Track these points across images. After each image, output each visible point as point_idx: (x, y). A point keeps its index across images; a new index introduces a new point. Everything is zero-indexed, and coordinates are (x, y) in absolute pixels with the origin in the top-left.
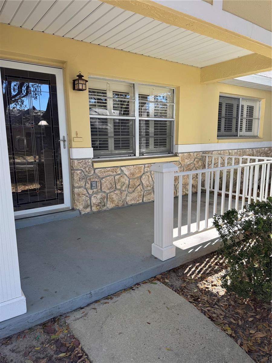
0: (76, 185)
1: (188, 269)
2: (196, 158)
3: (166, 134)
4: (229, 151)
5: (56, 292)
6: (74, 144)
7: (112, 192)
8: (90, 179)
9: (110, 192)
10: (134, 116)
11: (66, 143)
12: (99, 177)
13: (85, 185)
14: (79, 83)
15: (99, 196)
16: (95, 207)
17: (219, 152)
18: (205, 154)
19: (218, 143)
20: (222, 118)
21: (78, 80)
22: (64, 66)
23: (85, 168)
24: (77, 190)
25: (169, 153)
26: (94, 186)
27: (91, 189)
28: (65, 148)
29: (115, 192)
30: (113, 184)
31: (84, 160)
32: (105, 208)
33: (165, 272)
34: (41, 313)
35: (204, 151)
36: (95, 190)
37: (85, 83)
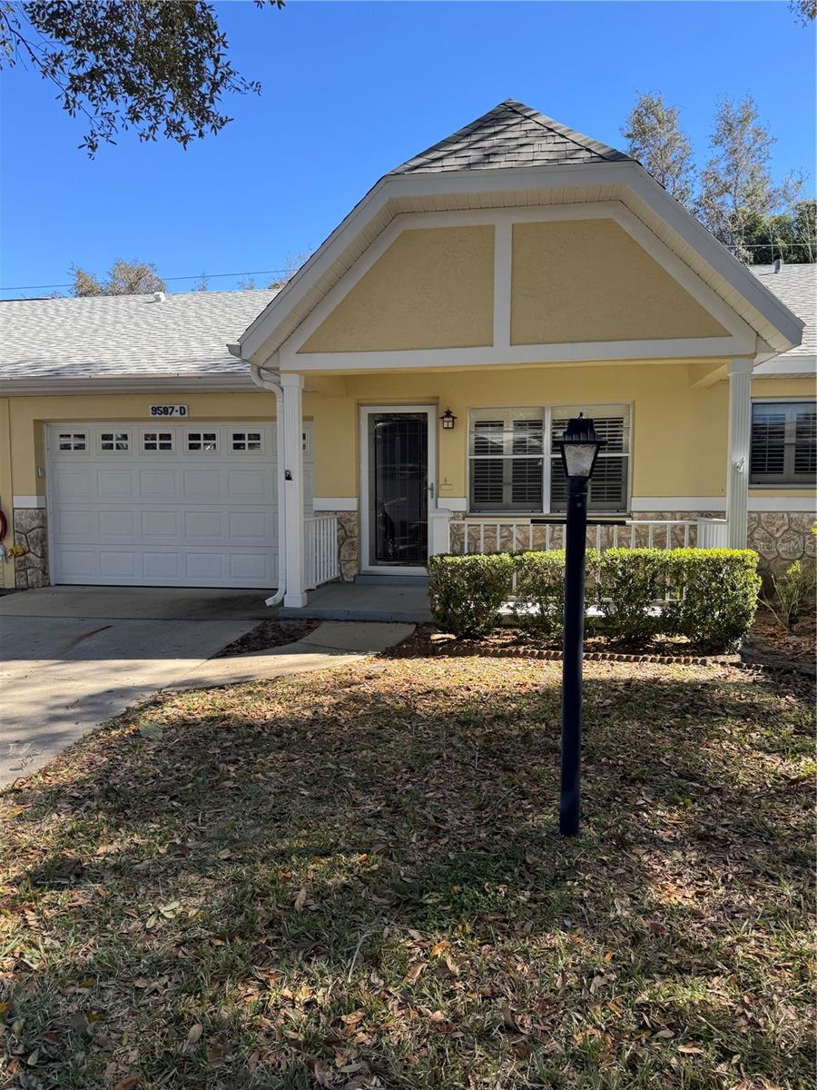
3: (620, 480)
6: (442, 493)
10: (543, 454)
11: (434, 491)
22: (438, 401)
28: (432, 497)
37: (451, 419)
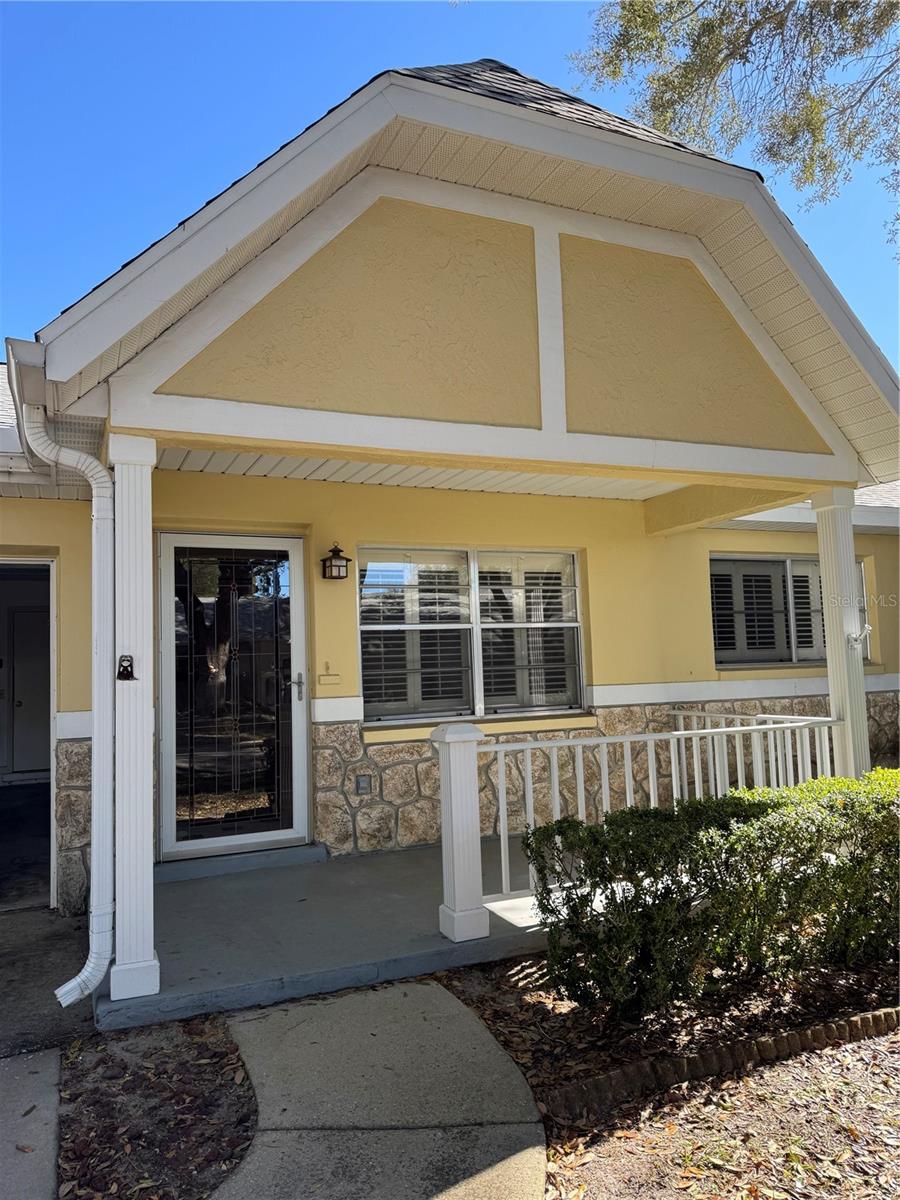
0: (321, 783)
1: (519, 968)
2: (654, 721)
3: (563, 660)
4: (761, 703)
5: (219, 973)
6: (319, 690)
7: (409, 803)
8: (354, 770)
9: (406, 804)
10: (469, 622)
11: (304, 688)
12: (376, 764)
13: (343, 784)
14: (331, 566)
15: (375, 813)
16: (365, 840)
17: (728, 705)
18: (679, 709)
19: (719, 680)
20: (735, 615)
21: (330, 559)
22: (307, 532)
23: (343, 743)
24: (323, 794)
25: (571, 708)
26: (365, 788)
27: (358, 794)
28: (300, 699)
29: (418, 805)
30: (411, 784)
31: (340, 726)
32: (391, 844)
33: (458, 968)
34: (184, 997)
35: (676, 703)
36: (366, 797)
37: (344, 563)
